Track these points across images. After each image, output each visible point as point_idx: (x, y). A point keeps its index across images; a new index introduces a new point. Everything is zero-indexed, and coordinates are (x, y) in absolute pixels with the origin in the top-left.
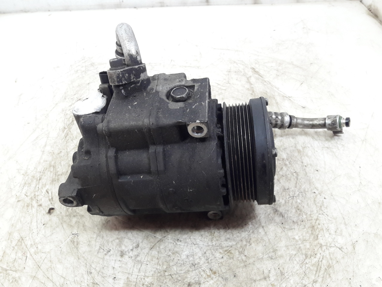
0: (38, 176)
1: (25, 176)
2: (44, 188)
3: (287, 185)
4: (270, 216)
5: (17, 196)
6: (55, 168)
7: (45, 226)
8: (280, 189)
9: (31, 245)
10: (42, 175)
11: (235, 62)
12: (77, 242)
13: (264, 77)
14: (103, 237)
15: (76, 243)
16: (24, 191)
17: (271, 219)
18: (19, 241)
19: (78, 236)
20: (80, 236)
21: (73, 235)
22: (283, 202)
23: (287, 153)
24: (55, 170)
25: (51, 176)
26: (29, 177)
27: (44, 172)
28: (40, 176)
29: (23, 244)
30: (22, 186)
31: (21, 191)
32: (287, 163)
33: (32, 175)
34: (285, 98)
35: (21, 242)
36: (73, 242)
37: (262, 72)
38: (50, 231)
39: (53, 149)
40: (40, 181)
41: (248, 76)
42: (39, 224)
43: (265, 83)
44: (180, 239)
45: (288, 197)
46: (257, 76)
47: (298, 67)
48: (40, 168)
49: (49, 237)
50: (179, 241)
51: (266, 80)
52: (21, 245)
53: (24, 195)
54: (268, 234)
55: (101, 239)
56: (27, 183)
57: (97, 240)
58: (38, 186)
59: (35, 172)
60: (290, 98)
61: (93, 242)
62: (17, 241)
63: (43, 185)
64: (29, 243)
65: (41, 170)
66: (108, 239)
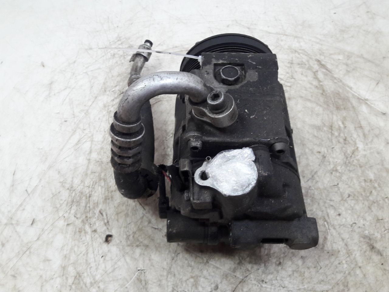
0: (87, 191)
1: (72, 191)
2: (96, 209)
3: (380, 214)
4: (366, 254)
5: (66, 217)
6: (106, 182)
7: (104, 259)
8: (374, 219)
9: (91, 283)
10: (92, 191)
11: (296, 51)
12: (145, 281)
13: (333, 72)
14: (175, 275)
15: (143, 282)
16: (73, 211)
17: (369, 258)
18: (76, 277)
19: (145, 273)
20: (147, 273)
21: (139, 271)
22: (379, 236)
23: (374, 173)
24: (106, 184)
25: (103, 193)
26: (76, 193)
27: (93, 187)
28: (89, 192)
29: (81, 282)
30: (69, 204)
31: (69, 211)
32: (376, 185)
33: (79, 191)
34: (361, 101)
35: (79, 280)
36: (139, 280)
37: (329, 66)
38: (112, 266)
39: (100, 157)
40: (91, 198)
41: (314, 70)
42: (97, 256)
43: (335, 81)
44: (265, 280)
45: (383, 230)
46: (324, 70)
47: (369, 61)
48: (88, 182)
49: (111, 274)
50: (264, 283)
51: (335, 76)
52: (79, 283)
53: (73, 217)
54: (367, 276)
55: (173, 278)
56: (75, 200)
57: (169, 279)
58: (88, 205)
59: (82, 187)
60: (366, 101)
61: (164, 282)
62: (73, 278)
63: (94, 204)
64: (88, 280)
65: (89, 184)
66: (181, 277)
